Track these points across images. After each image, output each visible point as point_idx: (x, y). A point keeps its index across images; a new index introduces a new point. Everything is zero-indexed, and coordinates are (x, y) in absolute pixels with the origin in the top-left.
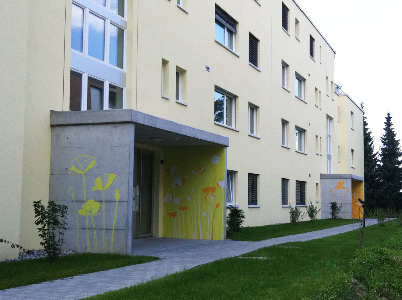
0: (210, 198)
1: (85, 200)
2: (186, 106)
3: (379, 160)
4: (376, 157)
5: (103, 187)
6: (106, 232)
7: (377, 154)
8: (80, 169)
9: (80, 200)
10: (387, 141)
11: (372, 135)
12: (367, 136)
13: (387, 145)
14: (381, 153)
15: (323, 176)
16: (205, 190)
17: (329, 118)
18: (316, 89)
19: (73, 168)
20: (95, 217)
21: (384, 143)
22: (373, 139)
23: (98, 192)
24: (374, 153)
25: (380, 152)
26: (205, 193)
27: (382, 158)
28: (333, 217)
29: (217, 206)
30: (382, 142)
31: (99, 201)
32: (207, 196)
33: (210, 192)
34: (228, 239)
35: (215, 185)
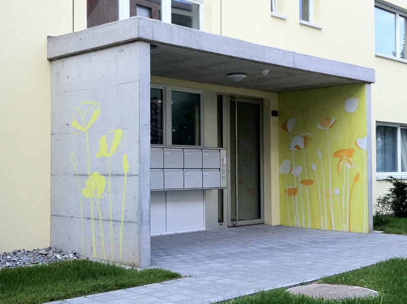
0: (345, 165)
1: (89, 173)
2: (320, 29)
5: (109, 152)
6: (114, 225)
8: (82, 125)
9: (84, 173)
16: (336, 154)
19: (75, 124)
20: (100, 200)
23: (103, 160)
26: (338, 159)
29: (357, 178)
31: (104, 175)
32: (341, 163)
33: (345, 157)
34: (376, 230)
35: (353, 146)
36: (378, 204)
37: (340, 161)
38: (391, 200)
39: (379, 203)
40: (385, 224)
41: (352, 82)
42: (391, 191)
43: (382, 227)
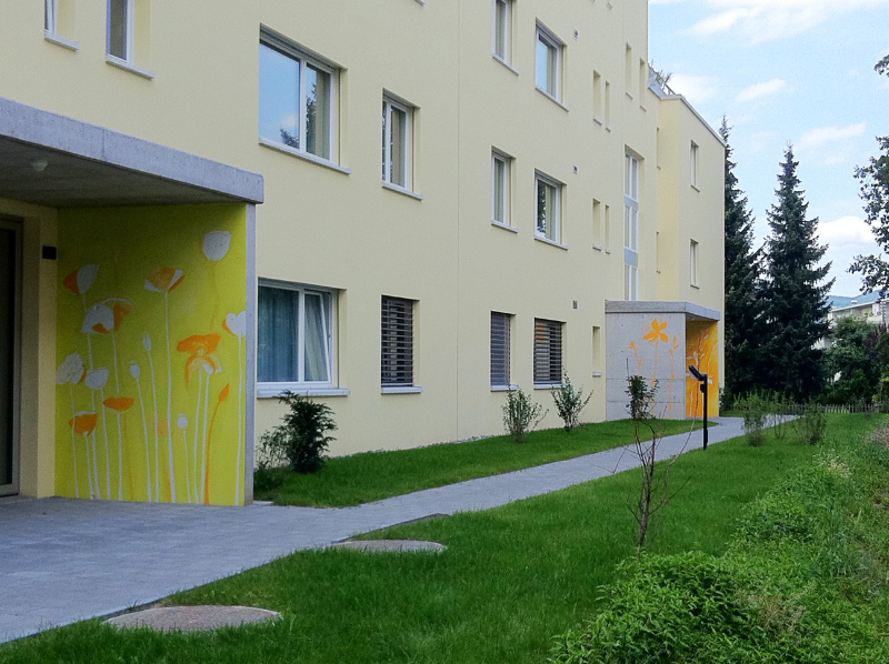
0: (202, 369)
2: (149, 78)
3: (763, 271)
4: (755, 262)
7: (758, 253)
10: (784, 223)
11: (747, 208)
12: (734, 210)
13: (784, 231)
14: (768, 253)
15: (613, 309)
16: (184, 345)
17: (634, 157)
18: (596, 76)
21: (778, 229)
22: (751, 218)
24: (751, 252)
25: (767, 250)
26: (185, 355)
27: (771, 265)
28: (634, 416)
29: (224, 394)
30: (773, 224)
32: (193, 363)
33: (201, 352)
34: (258, 500)
35: (218, 329)
36: (262, 446)
37: (191, 359)
38: (287, 438)
39: (265, 444)
40: (276, 486)
41: (219, 198)
42: (287, 420)
43: (271, 493)
